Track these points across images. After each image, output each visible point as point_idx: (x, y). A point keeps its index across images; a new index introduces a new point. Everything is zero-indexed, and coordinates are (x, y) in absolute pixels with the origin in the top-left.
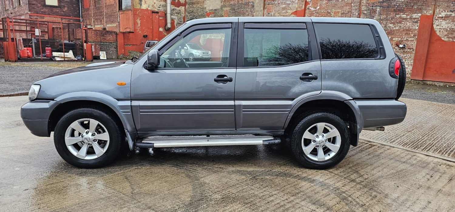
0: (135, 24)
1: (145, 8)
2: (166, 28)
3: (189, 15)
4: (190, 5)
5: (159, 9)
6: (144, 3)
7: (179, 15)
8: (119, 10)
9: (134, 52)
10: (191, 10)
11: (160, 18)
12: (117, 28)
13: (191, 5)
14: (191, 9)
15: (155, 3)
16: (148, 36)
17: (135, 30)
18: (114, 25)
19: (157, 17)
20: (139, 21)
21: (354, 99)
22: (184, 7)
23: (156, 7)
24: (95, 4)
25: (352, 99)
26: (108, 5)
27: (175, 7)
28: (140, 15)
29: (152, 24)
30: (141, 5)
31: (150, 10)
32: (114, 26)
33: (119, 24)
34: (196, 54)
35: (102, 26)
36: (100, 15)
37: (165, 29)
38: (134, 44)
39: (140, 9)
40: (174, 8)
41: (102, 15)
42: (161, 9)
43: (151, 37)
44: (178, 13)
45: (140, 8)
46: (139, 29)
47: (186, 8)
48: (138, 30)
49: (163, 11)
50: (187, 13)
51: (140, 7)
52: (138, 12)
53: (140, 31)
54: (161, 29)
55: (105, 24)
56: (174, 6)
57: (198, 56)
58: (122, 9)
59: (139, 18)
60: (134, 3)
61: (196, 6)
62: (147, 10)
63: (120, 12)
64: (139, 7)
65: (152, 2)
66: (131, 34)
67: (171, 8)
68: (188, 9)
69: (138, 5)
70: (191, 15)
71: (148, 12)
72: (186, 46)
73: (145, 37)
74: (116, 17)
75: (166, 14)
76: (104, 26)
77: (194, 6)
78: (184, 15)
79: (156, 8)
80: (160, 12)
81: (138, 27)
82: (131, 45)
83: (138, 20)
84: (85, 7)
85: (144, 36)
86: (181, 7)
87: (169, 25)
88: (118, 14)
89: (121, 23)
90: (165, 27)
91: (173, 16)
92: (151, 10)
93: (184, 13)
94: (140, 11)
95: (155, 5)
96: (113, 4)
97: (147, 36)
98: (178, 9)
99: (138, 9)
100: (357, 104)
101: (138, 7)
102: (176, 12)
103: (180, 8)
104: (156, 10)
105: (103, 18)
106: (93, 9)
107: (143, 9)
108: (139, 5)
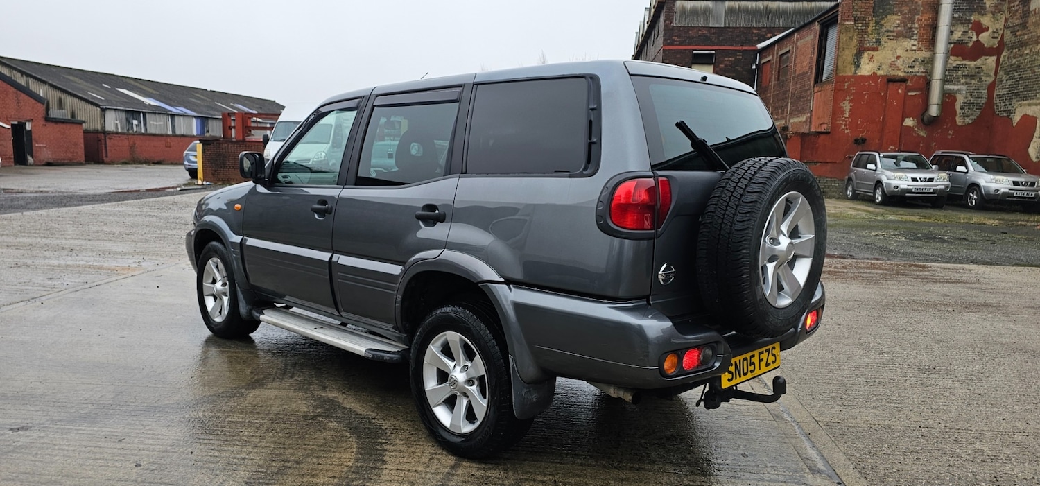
0: (836, 112)
1: (868, 72)
2: (925, 118)
3: (1008, 77)
4: (1014, 51)
5: (910, 70)
6: (867, 62)
7: (973, 81)
8: (816, 82)
9: (826, 180)
10: (1014, 64)
11: (909, 94)
12: (806, 125)
13: (1017, 50)
14: (1014, 61)
15: (898, 58)
16: (867, 141)
17: (834, 126)
18: (803, 119)
19: (900, 91)
20: (847, 106)
21: (508, 282)
22: (994, 58)
23: (901, 67)
24: (779, 76)
25: (502, 280)
26: (799, 75)
27: (964, 59)
28: (853, 90)
29: (884, 111)
30: (858, 66)
31: (882, 76)
32: (800, 122)
33: (811, 115)
34: (988, 187)
35: (784, 122)
36: (783, 100)
37: (922, 120)
38: (828, 161)
39: (855, 76)
40: (959, 63)
41: (786, 98)
42: (916, 69)
43: (877, 142)
44: (971, 76)
45: (855, 73)
46: (846, 125)
47: (1001, 60)
48: (843, 127)
49: (924, 75)
50: (1000, 73)
51: (855, 71)
52: (846, 84)
53: (847, 129)
54: (909, 122)
55: (788, 117)
56: (960, 58)
57: (992, 192)
58: (821, 80)
59: (848, 98)
60: (839, 64)
61: (1031, 51)
62: (874, 76)
63: (815, 88)
64: (851, 71)
65: (891, 56)
66: (822, 137)
67: (946, 62)
68: (1007, 61)
69: (849, 66)
70: (1012, 78)
71: (876, 83)
72: (963, 164)
73: (859, 144)
74: (807, 100)
75: (928, 83)
76: (786, 122)
77: (1026, 52)
78: (990, 80)
79: (899, 70)
80: (912, 80)
81: (843, 121)
82: (819, 164)
83: (846, 102)
84: (763, 85)
85: (856, 141)
86: (983, 58)
87: (934, 111)
88: (811, 94)
89: (813, 113)
90: (923, 114)
91: (954, 84)
92: (886, 76)
93: (992, 74)
94: (853, 80)
95: (899, 63)
96: (805, 71)
97: (864, 140)
98: (972, 64)
99: (849, 78)
100: (509, 296)
101: (849, 71)
102: (966, 73)
103: (978, 63)
104: (901, 74)
105: (787, 105)
106: (774, 86)
107: (861, 76)
108: (853, 66)
